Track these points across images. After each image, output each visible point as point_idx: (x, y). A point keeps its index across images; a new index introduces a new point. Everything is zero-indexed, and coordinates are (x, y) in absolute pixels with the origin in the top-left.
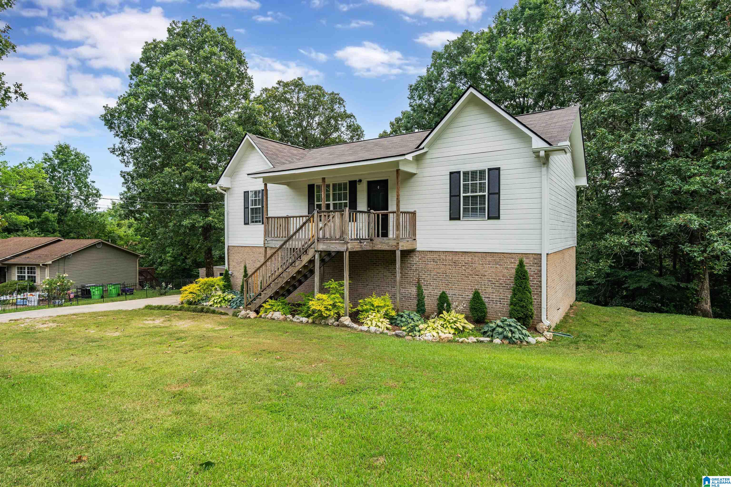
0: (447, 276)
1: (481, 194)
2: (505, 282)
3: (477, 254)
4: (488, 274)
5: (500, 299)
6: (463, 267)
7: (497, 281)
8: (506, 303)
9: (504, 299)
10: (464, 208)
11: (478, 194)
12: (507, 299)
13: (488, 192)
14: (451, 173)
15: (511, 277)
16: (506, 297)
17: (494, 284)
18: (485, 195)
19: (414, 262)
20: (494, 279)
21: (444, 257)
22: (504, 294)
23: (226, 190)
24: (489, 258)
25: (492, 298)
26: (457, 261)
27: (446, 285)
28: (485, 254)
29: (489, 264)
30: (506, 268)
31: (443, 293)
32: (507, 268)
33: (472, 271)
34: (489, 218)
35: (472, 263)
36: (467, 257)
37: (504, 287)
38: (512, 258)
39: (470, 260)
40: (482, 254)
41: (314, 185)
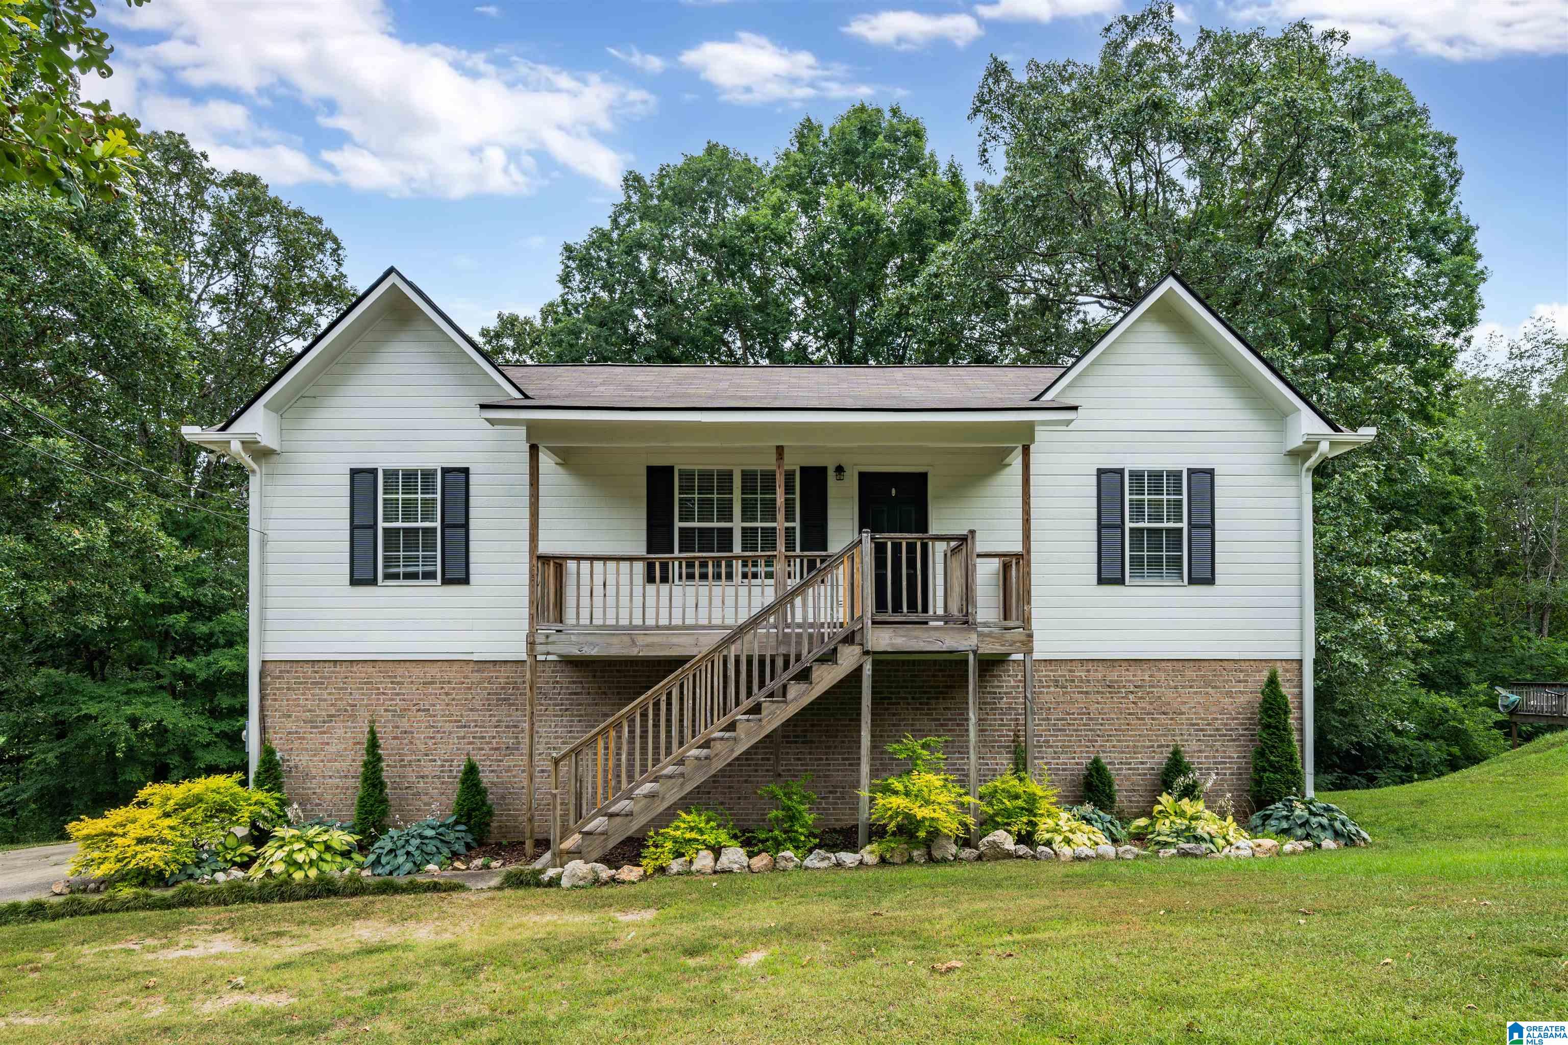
0: (1091, 719)
1: (1171, 525)
2: (1226, 724)
3: (1164, 664)
4: (1190, 708)
5: (1215, 763)
6: (1131, 696)
7: (1208, 724)
8: (1228, 772)
9: (1225, 763)
10: (1131, 557)
11: (1165, 525)
12: (1230, 763)
13: (1189, 523)
14: (1101, 472)
15: (1240, 713)
16: (1230, 757)
17: (1202, 730)
18: (1181, 530)
19: (1005, 690)
20: (1202, 719)
21: (1083, 674)
22: (1225, 752)
23: (262, 454)
24: (1190, 674)
25: (1199, 763)
26: (1116, 682)
27: (1089, 741)
28: (1181, 664)
29: (1191, 687)
30: (1227, 693)
31: (1096, 761)
32: (1229, 694)
33: (1151, 703)
34: (1192, 581)
35: (1150, 687)
36: (1139, 673)
37: (1225, 735)
38: (1241, 671)
39: (1147, 678)
40: (1175, 663)
41: (670, 469)
